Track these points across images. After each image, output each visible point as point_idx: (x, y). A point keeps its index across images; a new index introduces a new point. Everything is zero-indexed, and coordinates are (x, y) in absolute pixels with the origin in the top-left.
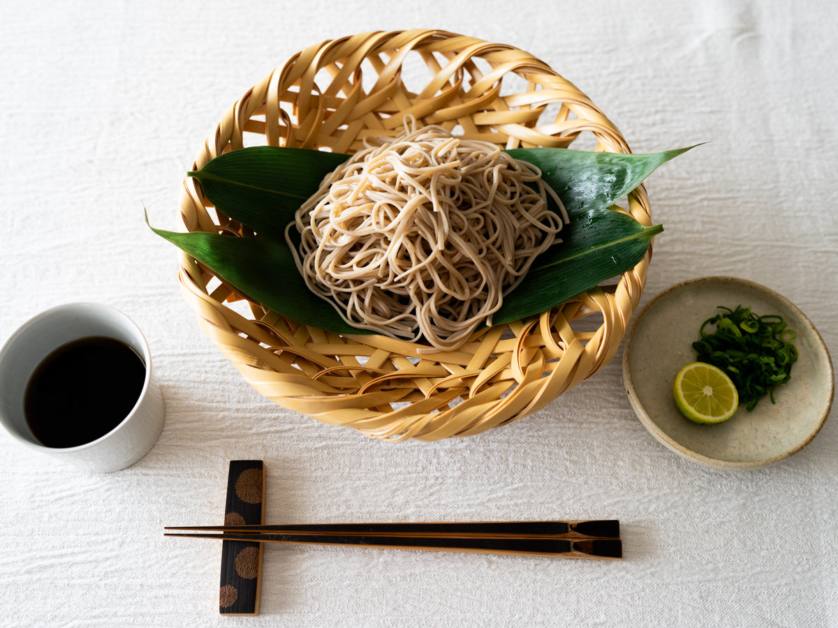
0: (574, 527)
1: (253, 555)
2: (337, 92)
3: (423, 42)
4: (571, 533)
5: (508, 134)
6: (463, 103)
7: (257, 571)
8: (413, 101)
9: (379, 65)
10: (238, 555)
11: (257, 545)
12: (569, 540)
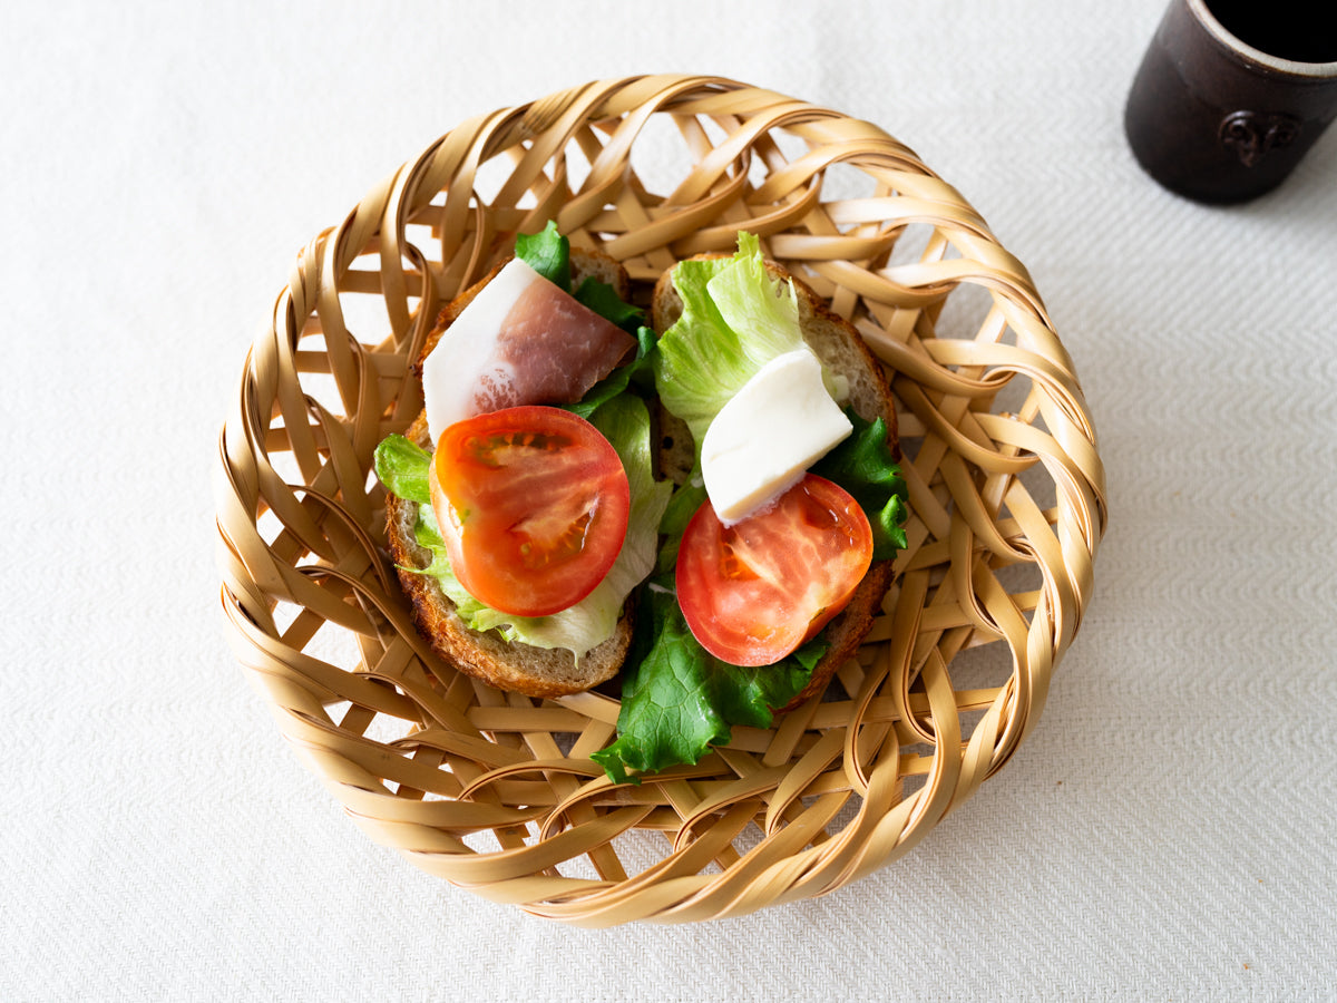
2: (518, 197)
3: (675, 99)
5: (835, 280)
6: (753, 216)
8: (654, 211)
9: (592, 147)
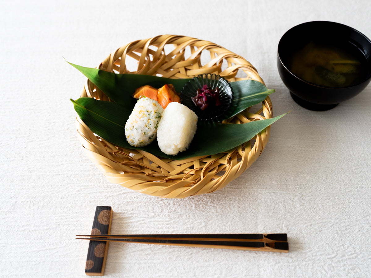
0: (266, 236)
1: (103, 247)
4: (265, 239)
7: (104, 254)
10: (96, 247)
11: (105, 243)
12: (264, 242)
